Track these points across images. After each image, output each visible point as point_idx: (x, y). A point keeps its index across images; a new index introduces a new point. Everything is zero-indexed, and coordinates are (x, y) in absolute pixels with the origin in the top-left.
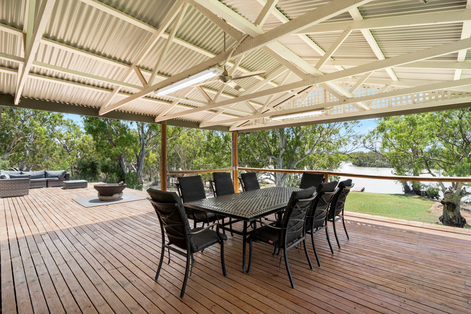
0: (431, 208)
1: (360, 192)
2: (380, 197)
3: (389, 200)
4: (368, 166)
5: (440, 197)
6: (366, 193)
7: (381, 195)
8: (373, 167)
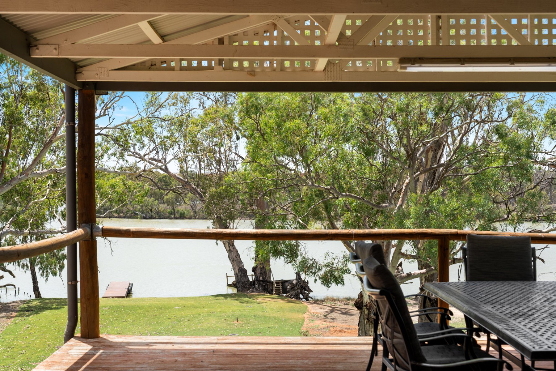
0: (305, 325)
1: (126, 299)
2: (184, 307)
3: (209, 314)
4: (116, 215)
5: (311, 294)
6: (139, 299)
7: (185, 303)
8: (128, 218)
